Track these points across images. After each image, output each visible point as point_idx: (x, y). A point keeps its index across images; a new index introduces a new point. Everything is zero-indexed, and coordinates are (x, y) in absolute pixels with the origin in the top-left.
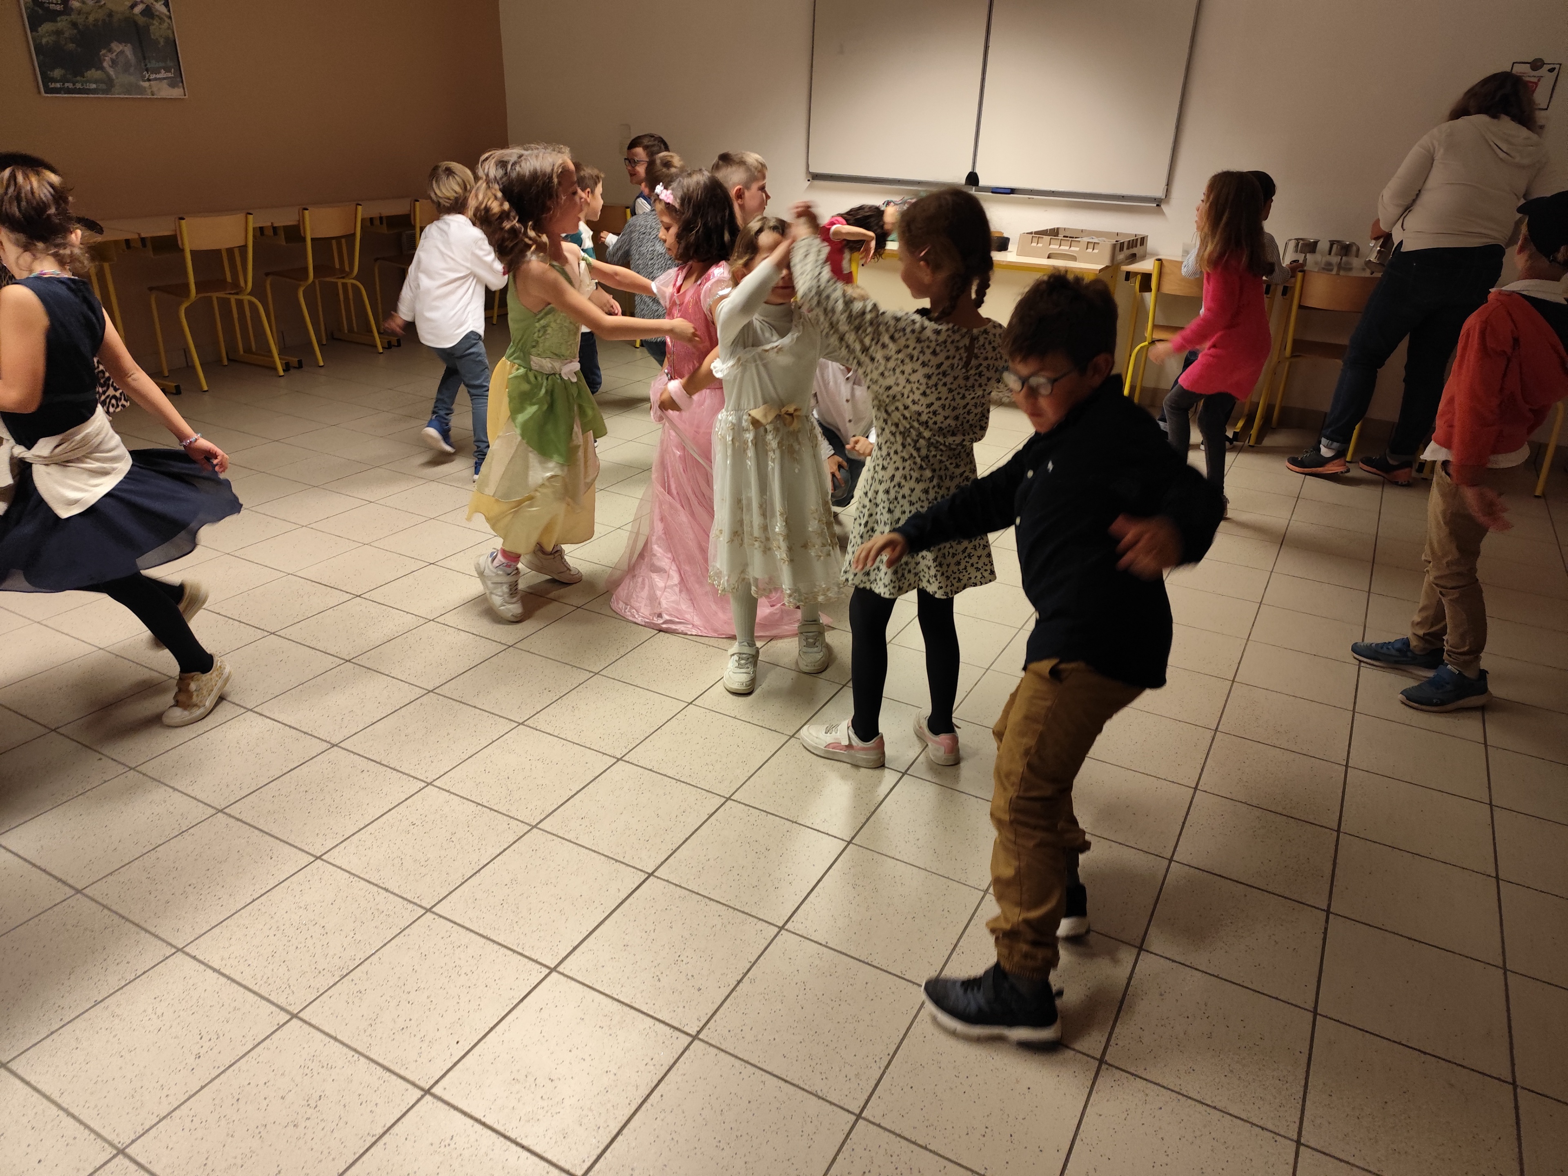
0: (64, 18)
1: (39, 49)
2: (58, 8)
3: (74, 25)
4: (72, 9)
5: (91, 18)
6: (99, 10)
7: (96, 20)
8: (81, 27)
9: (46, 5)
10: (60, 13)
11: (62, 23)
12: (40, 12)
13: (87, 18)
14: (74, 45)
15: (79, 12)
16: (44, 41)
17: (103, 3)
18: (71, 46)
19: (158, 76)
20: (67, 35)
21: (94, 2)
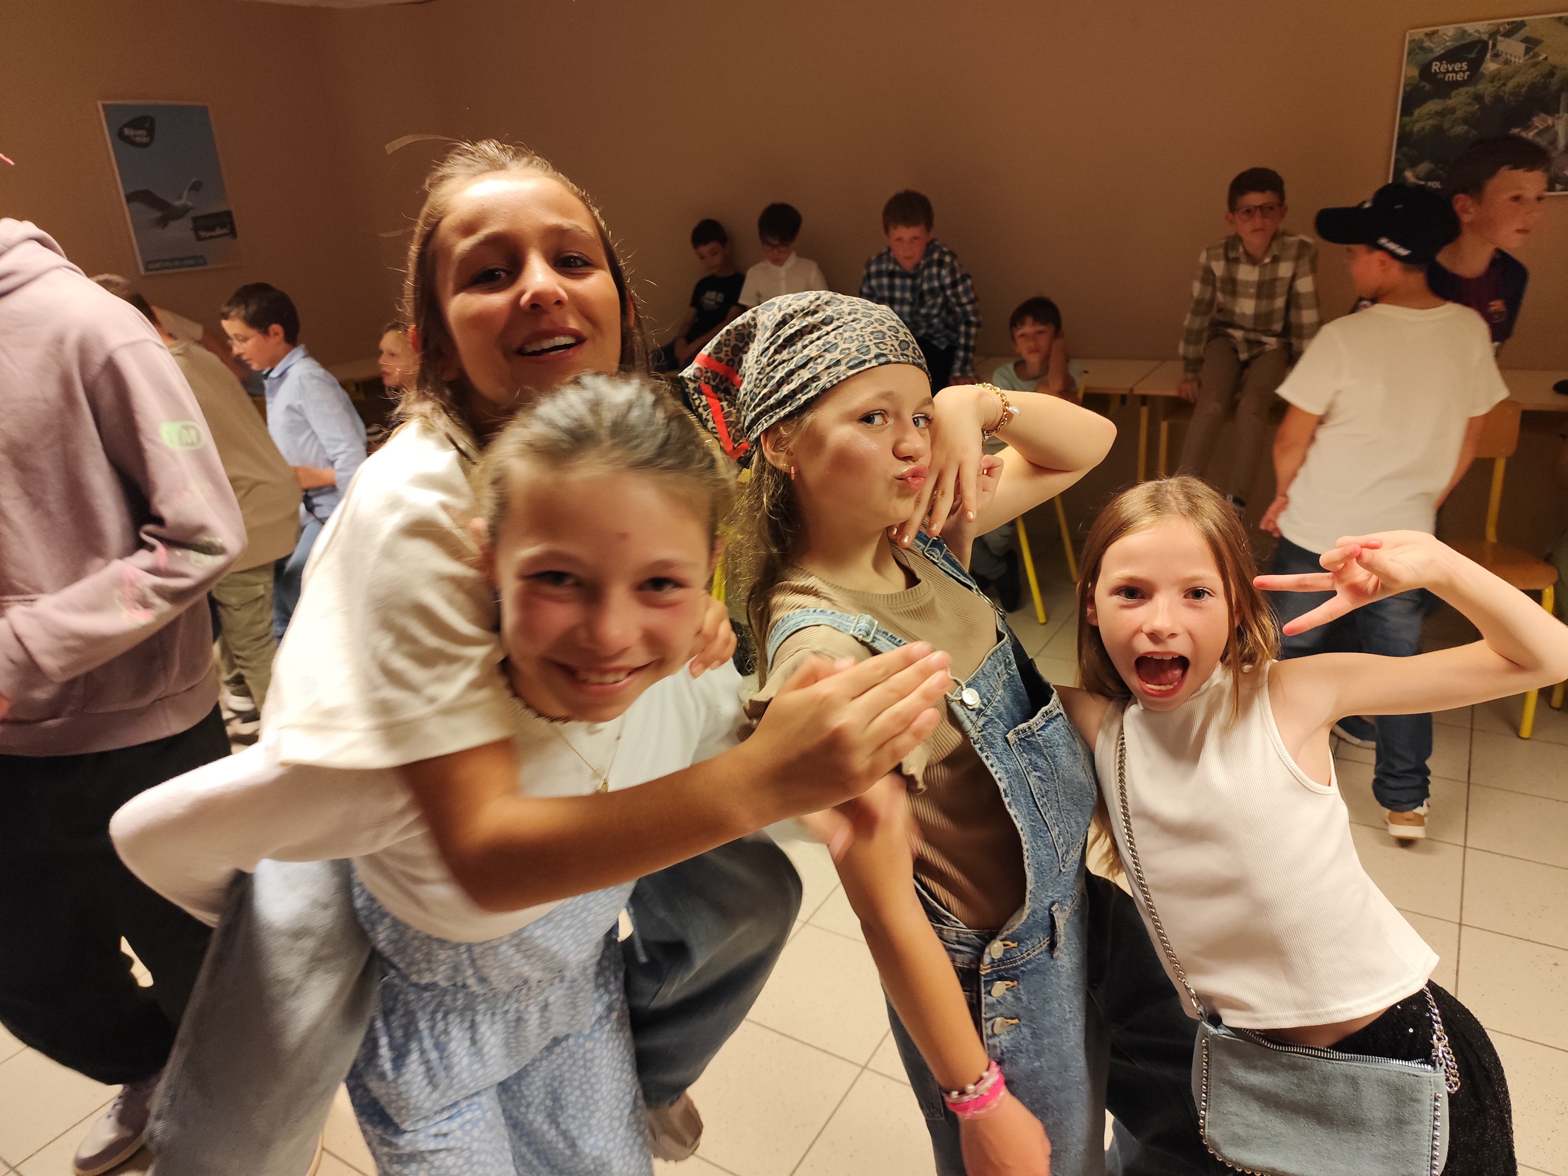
0: (1463, 90)
1: (1404, 139)
2: (1459, 77)
3: (1478, 98)
4: (1483, 75)
5: (1511, 84)
6: (1532, 70)
7: (1520, 86)
8: (1487, 100)
9: (1440, 76)
10: (1457, 85)
11: (1459, 99)
12: (1428, 86)
13: (1504, 84)
14: (1466, 127)
15: (1495, 77)
16: (1417, 127)
17: (1541, 58)
18: (1461, 129)
20: (1459, 114)
21: (1527, 57)
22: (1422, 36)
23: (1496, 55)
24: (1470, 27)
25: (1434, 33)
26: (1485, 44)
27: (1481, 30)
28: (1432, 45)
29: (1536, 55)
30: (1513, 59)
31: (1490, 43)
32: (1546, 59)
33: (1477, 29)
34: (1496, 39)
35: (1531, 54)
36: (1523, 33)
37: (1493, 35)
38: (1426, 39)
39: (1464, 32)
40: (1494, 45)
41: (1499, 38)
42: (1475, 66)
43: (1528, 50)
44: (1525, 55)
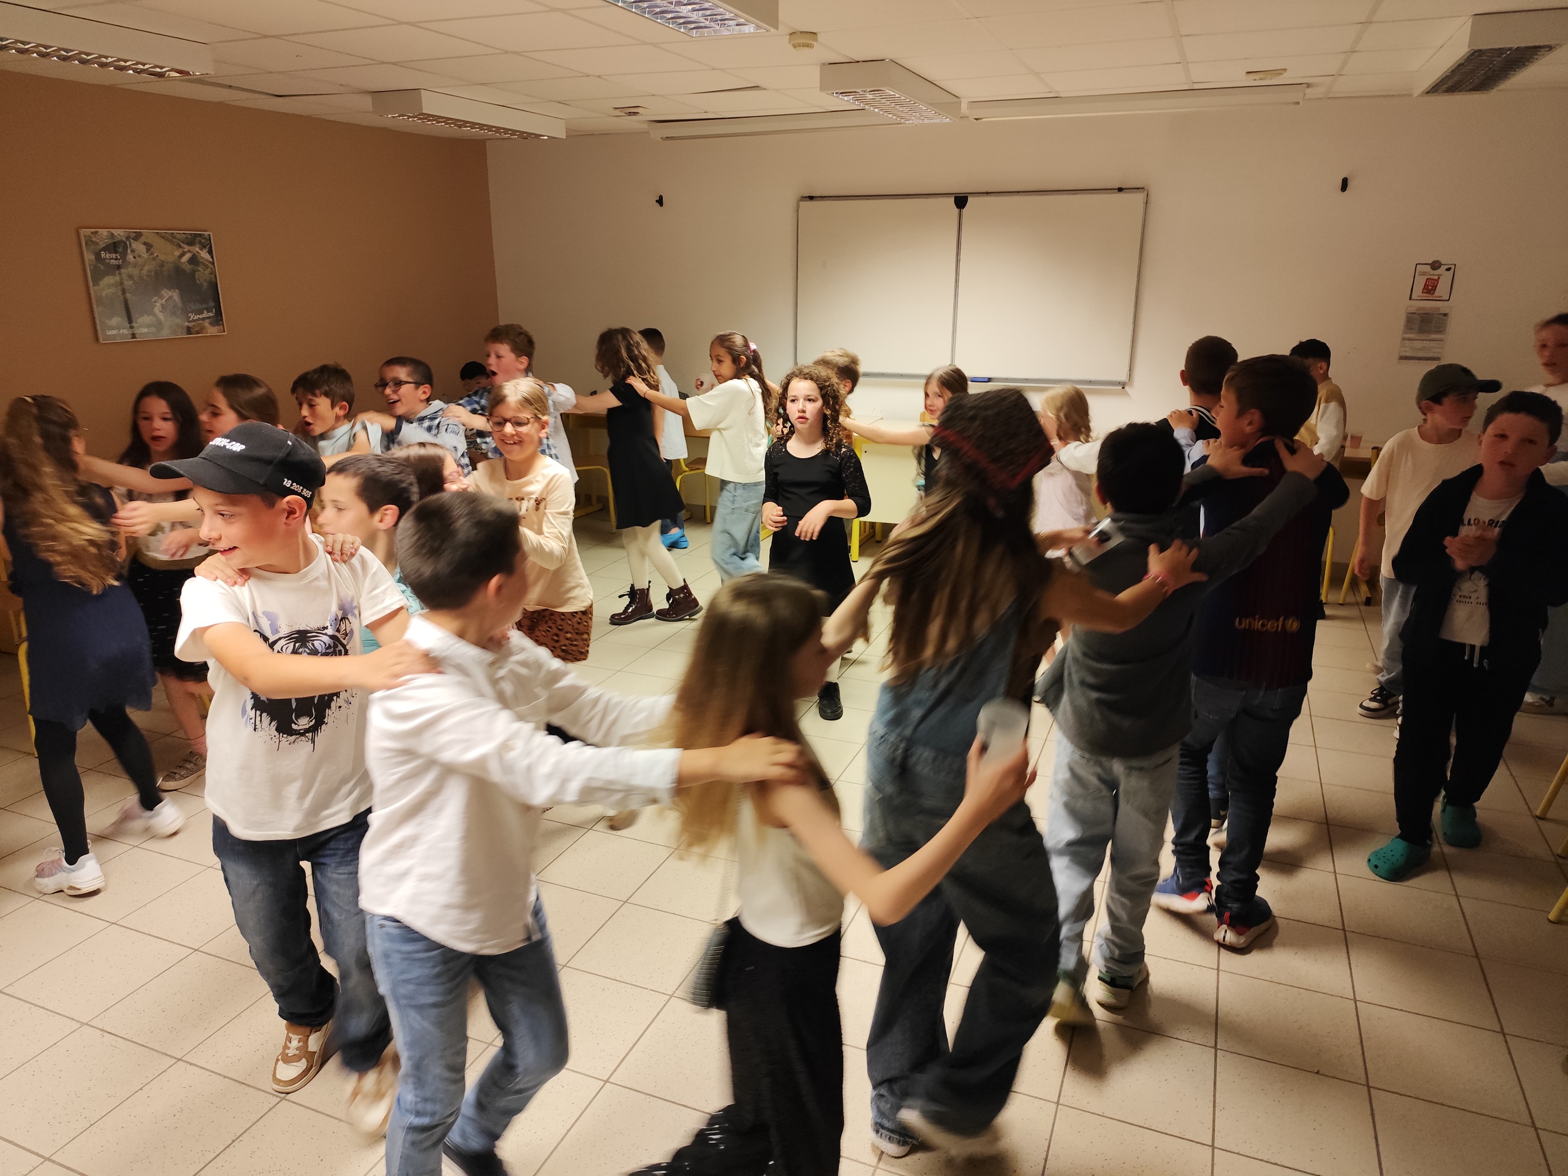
0: (122, 271)
1: (99, 301)
2: (117, 262)
3: (130, 276)
4: (129, 263)
5: (146, 270)
6: (153, 262)
7: (149, 271)
8: (136, 279)
9: (107, 261)
11: (120, 276)
12: (102, 267)
13: (142, 270)
15: (135, 264)
16: (104, 293)
17: (156, 254)
19: (201, 317)
21: (148, 254)
22: (89, 233)
23: (133, 251)
24: (116, 232)
25: (96, 233)
26: (125, 243)
27: (121, 235)
28: (98, 241)
29: (152, 254)
30: (142, 254)
31: (128, 243)
32: (157, 256)
33: (119, 233)
34: (130, 241)
35: (150, 252)
36: (143, 239)
37: (128, 238)
38: (92, 236)
39: (112, 234)
40: (130, 245)
41: (132, 241)
42: (124, 255)
43: (148, 250)
44: (147, 252)
